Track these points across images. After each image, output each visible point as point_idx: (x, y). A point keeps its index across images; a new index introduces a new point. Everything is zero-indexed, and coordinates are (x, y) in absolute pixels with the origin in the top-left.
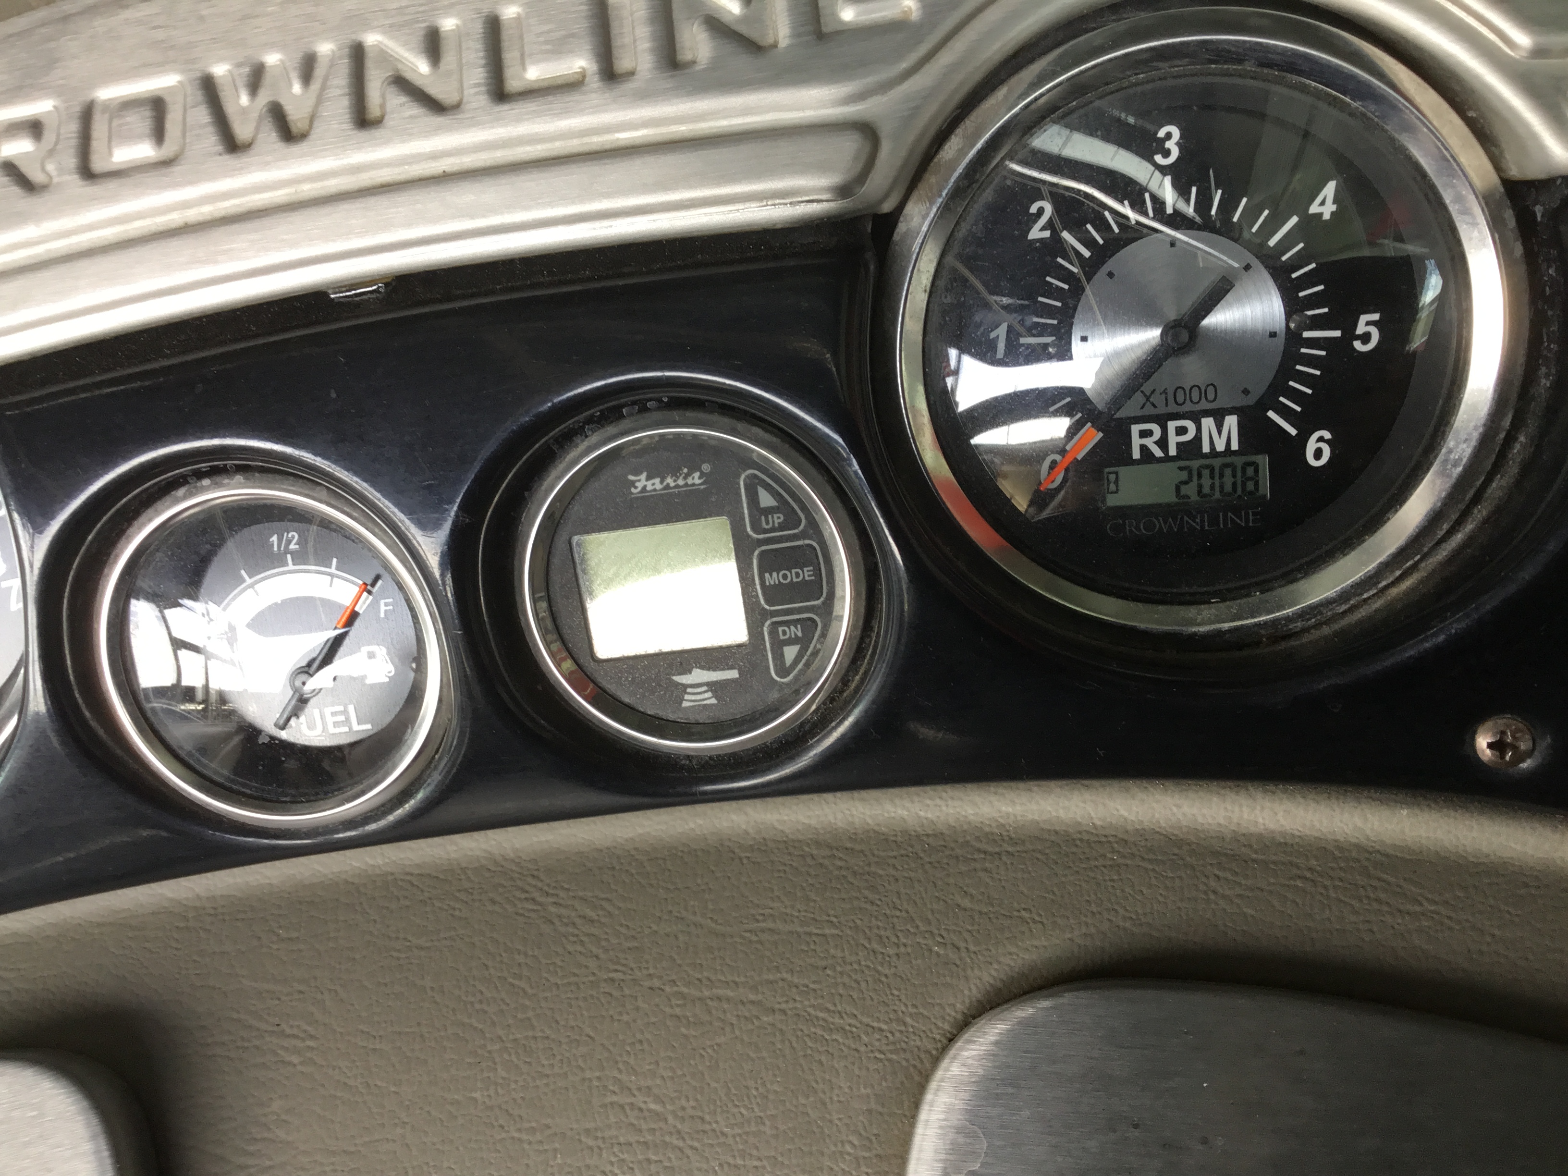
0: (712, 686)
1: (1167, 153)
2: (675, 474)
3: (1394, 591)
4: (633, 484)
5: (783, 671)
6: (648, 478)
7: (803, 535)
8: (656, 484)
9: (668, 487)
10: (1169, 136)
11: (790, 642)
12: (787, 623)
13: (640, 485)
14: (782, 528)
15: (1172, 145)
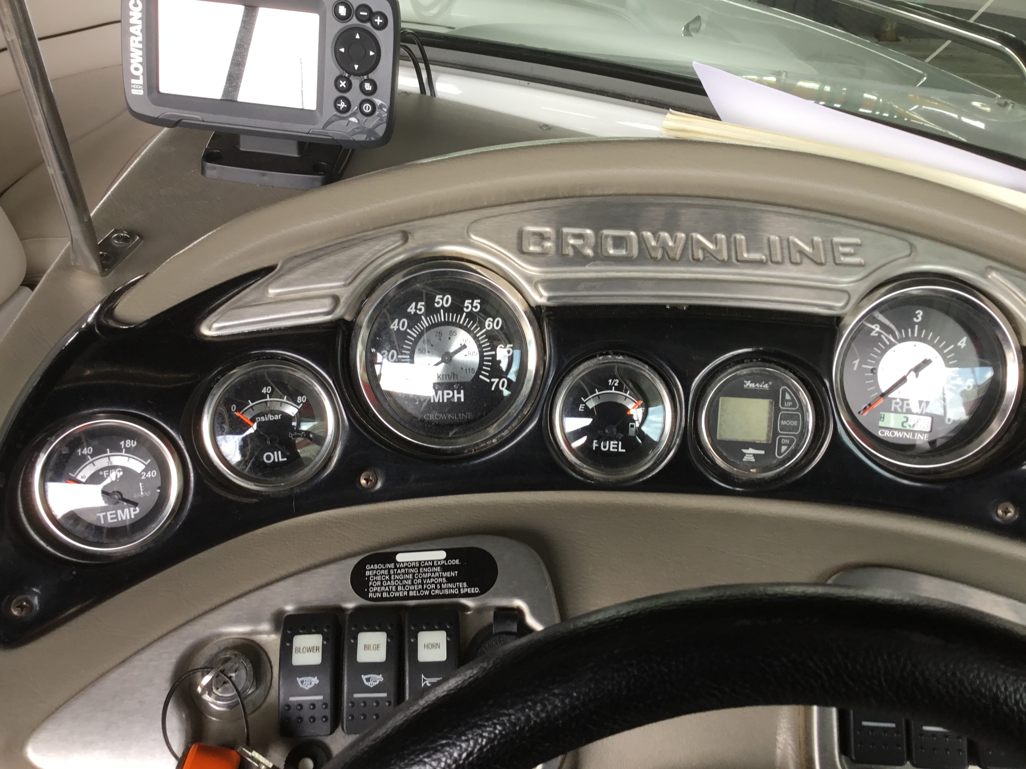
0: (755, 455)
1: (917, 318)
2: (760, 384)
3: (973, 464)
4: (745, 384)
5: (780, 454)
6: (751, 383)
7: (797, 410)
8: (752, 385)
9: (756, 387)
10: (919, 313)
11: (785, 445)
12: (785, 438)
13: (747, 385)
14: (791, 407)
15: (919, 316)
